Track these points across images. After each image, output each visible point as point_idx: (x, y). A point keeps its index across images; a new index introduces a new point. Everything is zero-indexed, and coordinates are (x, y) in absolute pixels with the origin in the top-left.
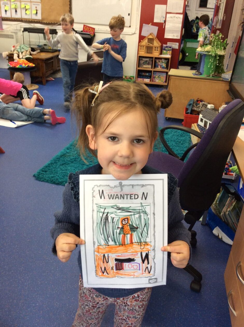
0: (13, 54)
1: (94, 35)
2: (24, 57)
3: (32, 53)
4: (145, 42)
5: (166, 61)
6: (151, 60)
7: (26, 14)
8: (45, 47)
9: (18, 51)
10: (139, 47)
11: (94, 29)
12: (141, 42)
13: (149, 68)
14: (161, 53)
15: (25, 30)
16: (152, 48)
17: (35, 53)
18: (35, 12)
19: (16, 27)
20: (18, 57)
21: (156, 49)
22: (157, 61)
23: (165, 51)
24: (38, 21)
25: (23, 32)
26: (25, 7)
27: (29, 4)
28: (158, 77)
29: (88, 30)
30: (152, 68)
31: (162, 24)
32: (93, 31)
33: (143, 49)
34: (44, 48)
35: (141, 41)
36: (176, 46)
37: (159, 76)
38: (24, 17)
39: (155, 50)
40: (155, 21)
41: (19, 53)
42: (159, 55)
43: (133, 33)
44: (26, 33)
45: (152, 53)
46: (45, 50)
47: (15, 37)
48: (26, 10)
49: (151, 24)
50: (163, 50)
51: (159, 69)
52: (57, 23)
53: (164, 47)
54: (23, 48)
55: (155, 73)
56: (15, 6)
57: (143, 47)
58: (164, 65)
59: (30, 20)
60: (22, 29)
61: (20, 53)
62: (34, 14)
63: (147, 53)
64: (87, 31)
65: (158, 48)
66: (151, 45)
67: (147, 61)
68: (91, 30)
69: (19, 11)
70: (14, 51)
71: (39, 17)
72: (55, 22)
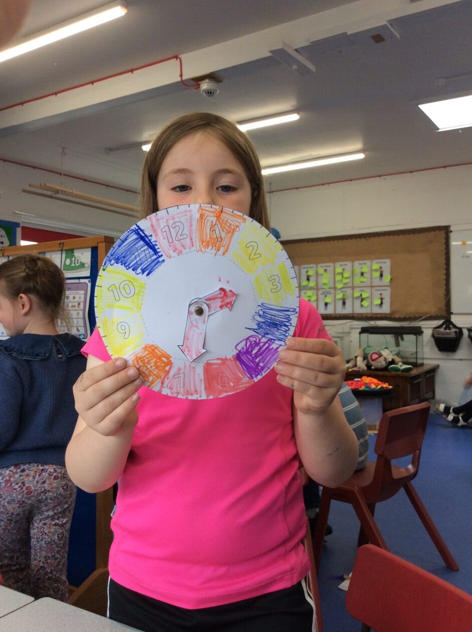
7: (362, 306)
15: (364, 330)
18: (379, 302)
19: (343, 328)
24: (383, 316)
25: (360, 333)
26: (361, 295)
27: (368, 290)
38: (358, 310)
44: (364, 336)
48: (362, 300)
52: (421, 317)
56: (344, 295)
59: (369, 316)
62: (377, 305)
69: (349, 302)
71: (386, 309)
72: (418, 316)
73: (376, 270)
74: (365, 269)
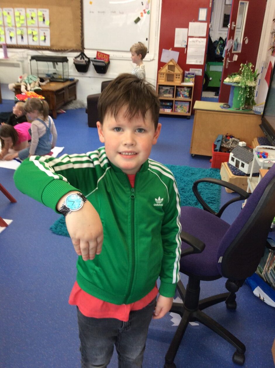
0: (20, 86)
1: (109, 63)
2: (33, 89)
3: (41, 83)
4: (165, 69)
5: (189, 89)
6: (172, 89)
7: (33, 40)
8: (55, 76)
9: (26, 82)
10: (159, 75)
11: (109, 56)
12: (160, 70)
13: (170, 97)
14: (183, 81)
15: (33, 58)
16: (173, 75)
17: (44, 84)
18: (43, 38)
19: (23, 55)
20: (26, 89)
21: (178, 76)
22: (179, 89)
23: (187, 79)
24: (47, 48)
25: (30, 60)
26: (32, 33)
27: (36, 29)
28: (181, 107)
29: (101, 56)
30: (173, 97)
31: (184, 49)
32: (107, 58)
33: (163, 77)
34: (53, 77)
35: (161, 68)
36: (199, 72)
37: (181, 105)
38: (31, 43)
39: (177, 78)
40: (176, 45)
41: (26, 84)
42: (180, 83)
43: (152, 59)
44: (34, 61)
45: (173, 81)
46: (55, 80)
47: (21, 65)
48: (33, 36)
49: (171, 49)
50: (185, 77)
51: (181, 98)
52: (68, 50)
53: (186, 74)
54: (31, 79)
55: (176, 103)
56: (22, 32)
57: (163, 74)
58: (187, 94)
59: (38, 47)
60: (30, 58)
61: (28, 85)
62: (42, 41)
63: (168, 80)
64: (100, 58)
65: (179, 75)
66: (172, 72)
67: (167, 90)
68: (105, 57)
69: (25, 37)
70: (21, 82)
71: (48, 44)
72: (66, 49)
73: (40, 16)
74: (34, 15)
